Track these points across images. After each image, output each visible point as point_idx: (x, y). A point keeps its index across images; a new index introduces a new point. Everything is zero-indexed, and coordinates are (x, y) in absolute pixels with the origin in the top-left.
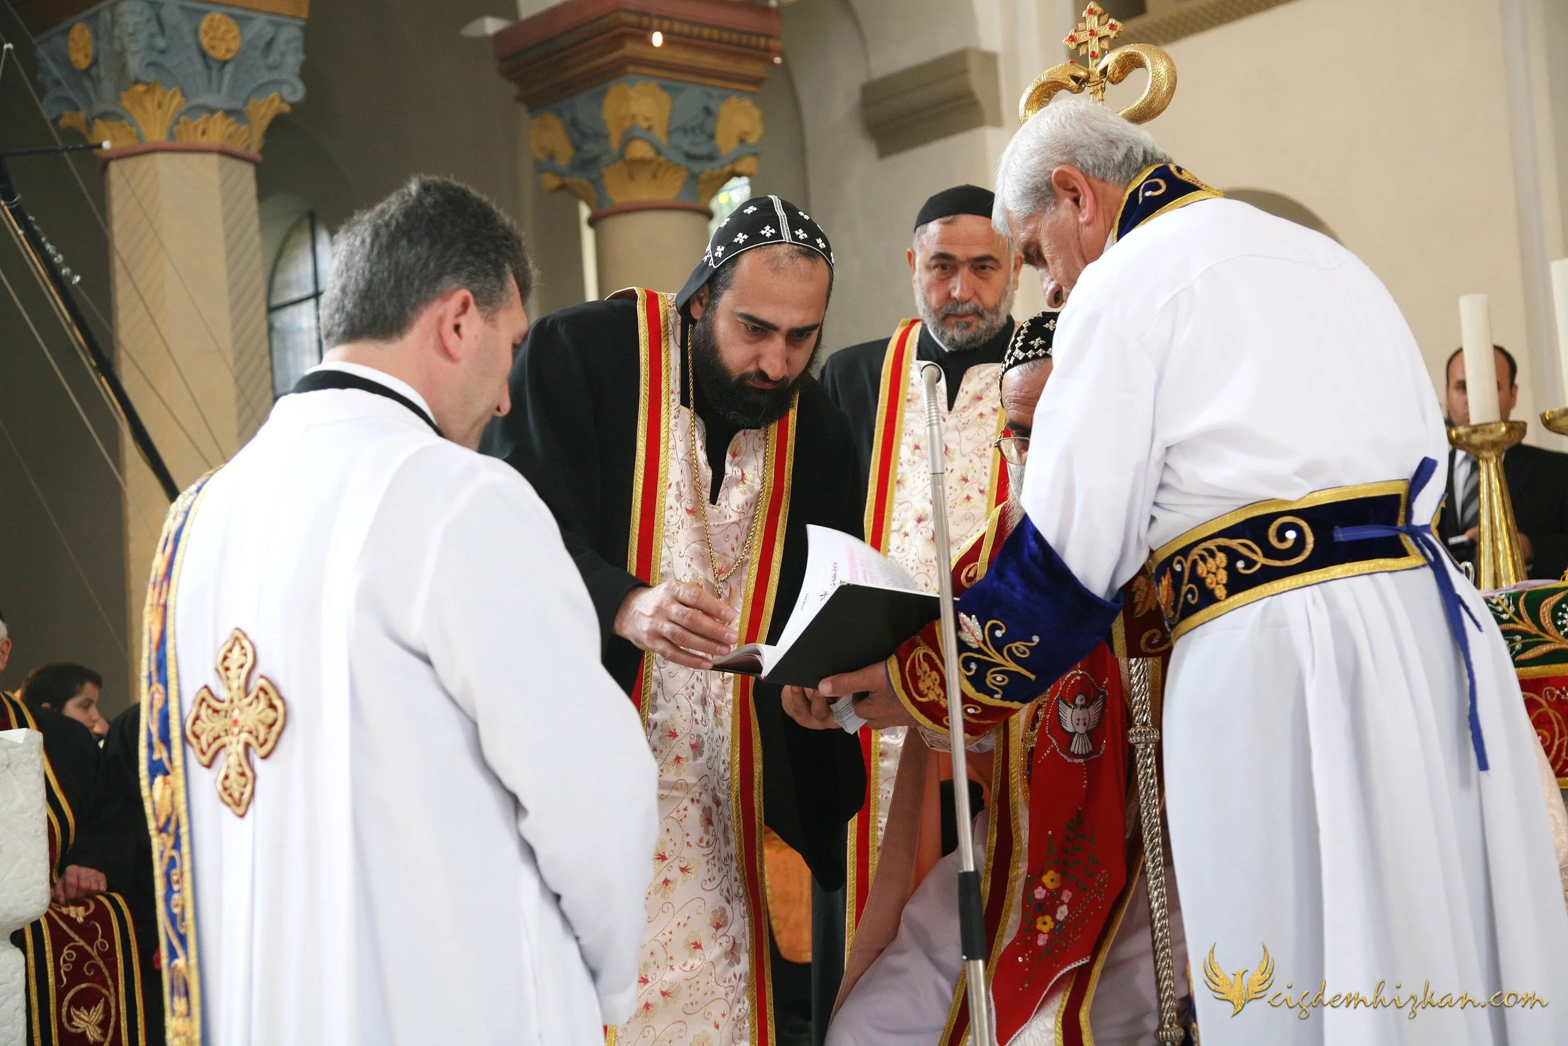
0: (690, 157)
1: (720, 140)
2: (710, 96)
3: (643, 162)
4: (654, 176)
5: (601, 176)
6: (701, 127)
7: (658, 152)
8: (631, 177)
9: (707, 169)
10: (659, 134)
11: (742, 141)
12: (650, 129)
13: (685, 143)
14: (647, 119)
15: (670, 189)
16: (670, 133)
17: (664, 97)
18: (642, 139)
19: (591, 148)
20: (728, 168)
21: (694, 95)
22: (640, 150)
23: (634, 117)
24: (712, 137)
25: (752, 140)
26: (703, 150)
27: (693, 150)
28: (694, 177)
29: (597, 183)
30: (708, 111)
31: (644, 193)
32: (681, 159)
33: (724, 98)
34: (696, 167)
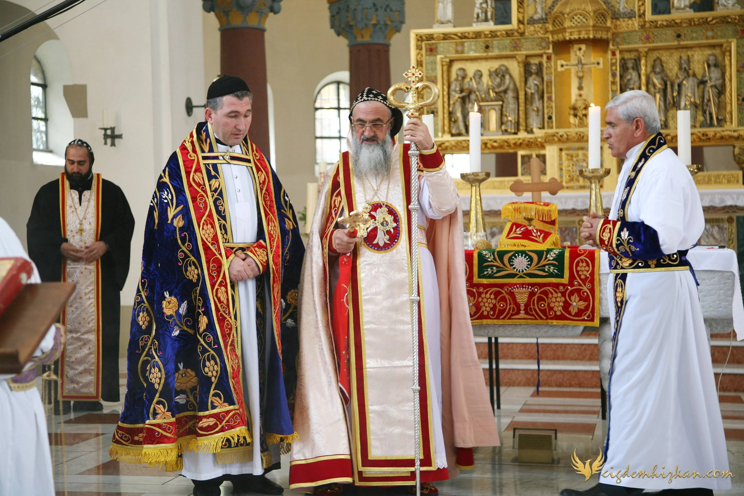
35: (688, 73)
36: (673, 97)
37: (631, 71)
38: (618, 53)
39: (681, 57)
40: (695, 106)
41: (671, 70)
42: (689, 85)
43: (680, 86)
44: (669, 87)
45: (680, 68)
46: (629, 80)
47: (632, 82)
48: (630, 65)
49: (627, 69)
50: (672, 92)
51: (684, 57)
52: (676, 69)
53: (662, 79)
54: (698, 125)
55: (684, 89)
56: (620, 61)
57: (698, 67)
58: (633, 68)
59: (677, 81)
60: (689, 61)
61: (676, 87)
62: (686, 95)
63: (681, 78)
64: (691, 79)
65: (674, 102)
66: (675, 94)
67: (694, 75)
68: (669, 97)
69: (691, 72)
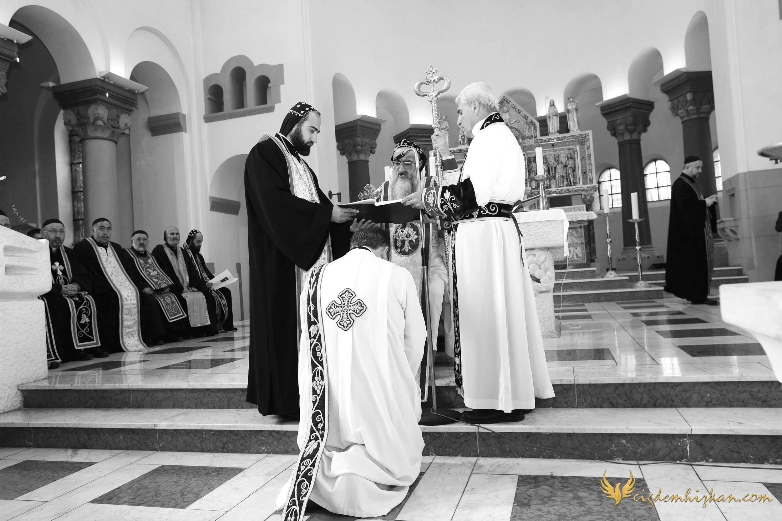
0: (112, 127)
1: (120, 124)
2: (118, 112)
3: (100, 126)
4: (103, 130)
5: (87, 128)
6: (116, 120)
7: (105, 124)
8: (96, 130)
9: (117, 130)
10: (105, 119)
11: (126, 125)
12: (103, 118)
13: (112, 123)
14: (102, 115)
15: (107, 134)
16: (108, 120)
17: (107, 110)
18: (101, 120)
19: (84, 121)
20: (122, 131)
21: (115, 111)
22: (100, 123)
23: (99, 114)
24: (118, 123)
25: (129, 125)
26: (116, 126)
27: (114, 125)
28: (114, 132)
29: (85, 131)
30: (118, 116)
31: (100, 134)
32: (111, 127)
33: (122, 113)
34: (114, 130)
35: (558, 162)
36: (553, 174)
37: (533, 163)
38: (526, 155)
39: (555, 155)
40: (563, 177)
41: (551, 161)
42: (559, 168)
43: (555, 168)
44: (550, 169)
45: (555, 160)
46: (532, 167)
47: (533, 168)
48: (532, 160)
49: (531, 162)
50: (552, 171)
51: (557, 155)
52: (553, 161)
53: (547, 166)
54: (565, 186)
55: (557, 169)
56: (527, 159)
57: (563, 159)
58: (533, 162)
59: (554, 166)
60: (559, 157)
61: (554, 169)
62: (558, 172)
63: (556, 165)
64: (560, 165)
65: (553, 176)
66: (553, 172)
67: (562, 163)
68: (551, 174)
69: (560, 161)
